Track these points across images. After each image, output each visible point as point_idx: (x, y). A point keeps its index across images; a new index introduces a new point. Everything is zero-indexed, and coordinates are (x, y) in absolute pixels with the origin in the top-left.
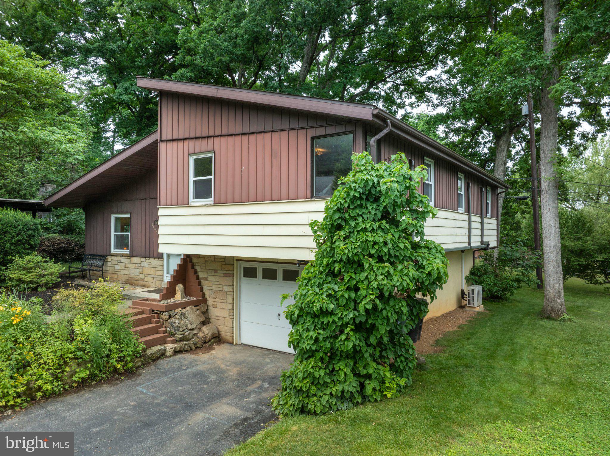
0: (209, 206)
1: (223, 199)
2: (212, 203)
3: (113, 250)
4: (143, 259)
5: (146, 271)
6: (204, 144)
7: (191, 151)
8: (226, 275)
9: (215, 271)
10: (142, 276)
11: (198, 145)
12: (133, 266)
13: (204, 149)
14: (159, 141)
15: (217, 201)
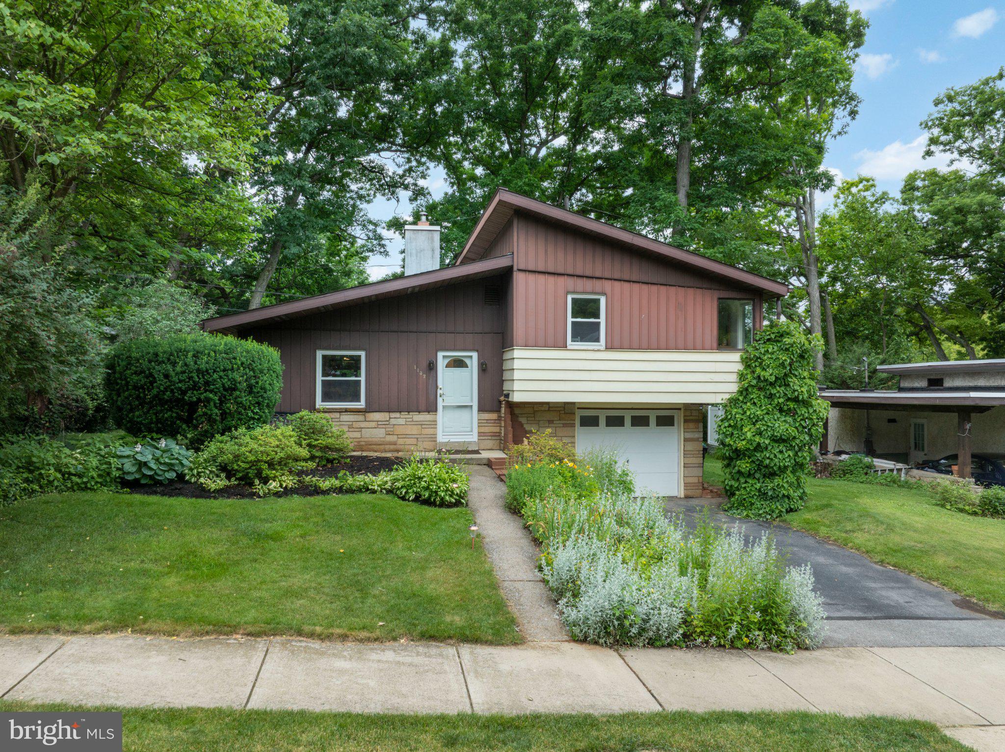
0: (598, 350)
1: (617, 343)
2: (603, 348)
3: (319, 403)
4: (393, 415)
5: (399, 430)
6: (589, 284)
7: (571, 289)
8: (565, 425)
9: (551, 422)
10: (393, 438)
11: (580, 284)
12: (373, 424)
13: (589, 289)
14: (515, 268)
15: (609, 346)
